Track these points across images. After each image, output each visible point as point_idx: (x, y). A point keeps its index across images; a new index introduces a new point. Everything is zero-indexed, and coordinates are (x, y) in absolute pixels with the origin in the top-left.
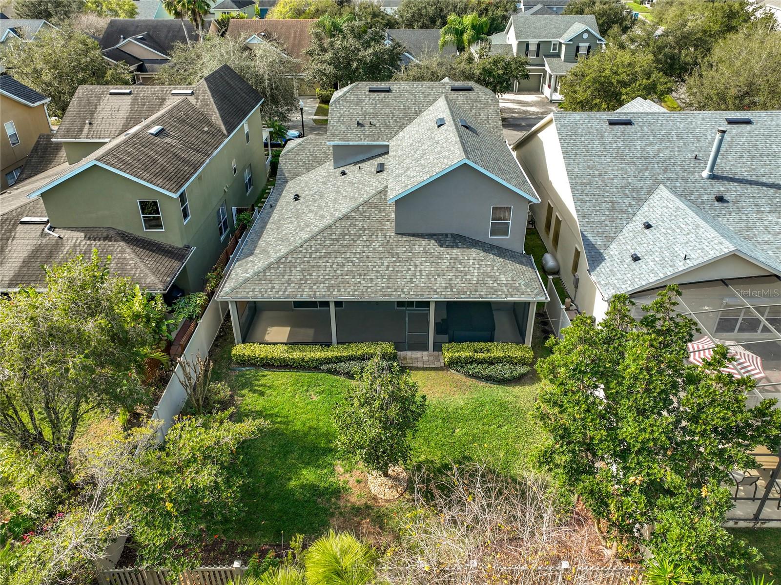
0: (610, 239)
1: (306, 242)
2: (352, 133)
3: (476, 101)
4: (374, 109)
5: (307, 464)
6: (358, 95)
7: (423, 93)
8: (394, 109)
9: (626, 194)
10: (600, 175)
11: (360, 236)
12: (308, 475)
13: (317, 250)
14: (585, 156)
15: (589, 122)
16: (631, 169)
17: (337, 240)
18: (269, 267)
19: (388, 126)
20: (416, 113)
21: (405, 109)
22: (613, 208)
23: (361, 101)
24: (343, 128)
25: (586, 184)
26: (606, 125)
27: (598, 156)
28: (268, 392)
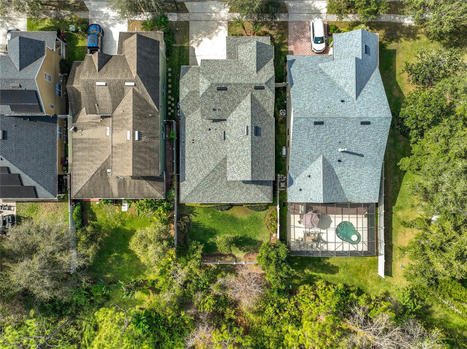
0: (297, 176)
1: (202, 181)
2: (211, 114)
3: (265, 96)
4: (220, 100)
5: (211, 237)
6: (212, 92)
7: (241, 91)
8: (229, 101)
9: (308, 158)
10: (302, 150)
11: (219, 179)
12: (211, 240)
13: (206, 185)
14: (300, 141)
15: (306, 123)
16: (314, 147)
17: (211, 180)
18: (192, 192)
19: (226, 110)
20: (238, 103)
21: (233, 101)
22: (302, 163)
23: (214, 96)
24: (207, 111)
25: (296, 154)
26: (312, 125)
27: (305, 141)
28: (198, 215)
